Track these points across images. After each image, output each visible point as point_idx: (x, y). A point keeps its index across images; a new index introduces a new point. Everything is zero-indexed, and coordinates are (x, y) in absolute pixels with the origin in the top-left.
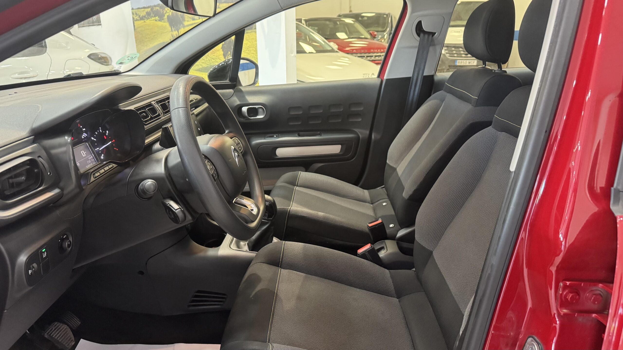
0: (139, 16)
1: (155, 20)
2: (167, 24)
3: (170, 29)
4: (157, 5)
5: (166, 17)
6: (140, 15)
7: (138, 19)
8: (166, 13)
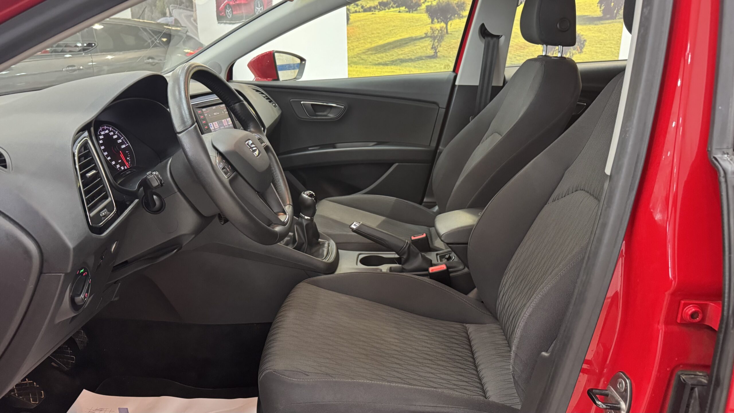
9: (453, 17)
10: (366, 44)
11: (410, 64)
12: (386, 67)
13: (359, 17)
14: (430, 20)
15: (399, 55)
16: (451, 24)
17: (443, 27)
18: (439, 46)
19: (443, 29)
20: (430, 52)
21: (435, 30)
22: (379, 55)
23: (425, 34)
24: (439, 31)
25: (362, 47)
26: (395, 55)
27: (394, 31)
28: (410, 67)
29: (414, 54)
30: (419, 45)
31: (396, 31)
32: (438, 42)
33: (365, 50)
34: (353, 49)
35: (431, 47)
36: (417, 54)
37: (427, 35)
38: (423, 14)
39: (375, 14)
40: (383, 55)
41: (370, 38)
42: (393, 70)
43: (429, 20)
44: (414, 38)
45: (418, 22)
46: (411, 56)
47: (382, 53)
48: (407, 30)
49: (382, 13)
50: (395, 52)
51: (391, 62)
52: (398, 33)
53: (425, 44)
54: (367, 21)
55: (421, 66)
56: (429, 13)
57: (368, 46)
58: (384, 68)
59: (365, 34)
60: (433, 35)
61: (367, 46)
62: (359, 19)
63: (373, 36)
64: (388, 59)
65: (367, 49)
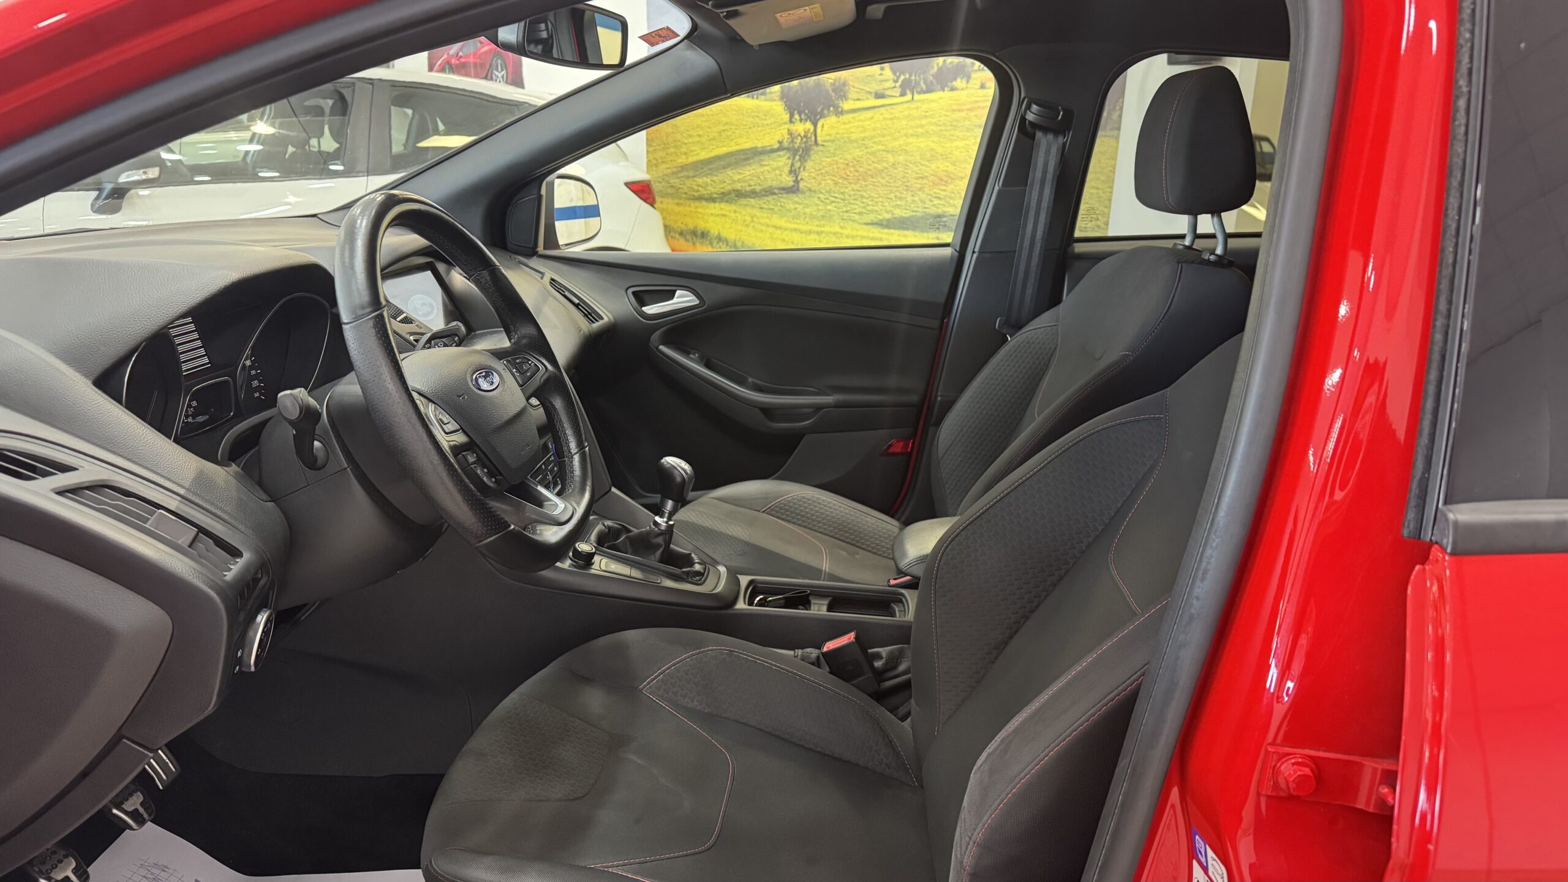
9: (826, 112)
10: (677, 155)
11: (752, 201)
12: (712, 205)
14: (788, 116)
15: (734, 181)
16: (823, 126)
17: (809, 130)
18: (802, 169)
19: (809, 135)
20: (787, 179)
21: (796, 135)
22: (700, 181)
23: (780, 142)
24: (802, 140)
25: (671, 161)
26: (727, 182)
27: (726, 133)
28: (753, 207)
29: (760, 181)
30: (768, 165)
31: (728, 134)
32: (800, 160)
33: (676, 167)
34: (656, 165)
35: (789, 169)
36: (766, 182)
37: (782, 144)
38: (774, 103)
40: (708, 180)
41: (684, 143)
42: (723, 212)
43: (786, 114)
44: (760, 149)
45: (767, 117)
46: (755, 185)
47: (706, 176)
48: (747, 132)
50: (728, 175)
51: (721, 196)
52: (733, 137)
53: (779, 163)
55: (772, 207)
56: (785, 100)
57: (682, 160)
58: (708, 207)
59: (678, 136)
60: (791, 145)
61: (680, 161)
63: (690, 140)
64: (715, 188)
65: (682, 167)
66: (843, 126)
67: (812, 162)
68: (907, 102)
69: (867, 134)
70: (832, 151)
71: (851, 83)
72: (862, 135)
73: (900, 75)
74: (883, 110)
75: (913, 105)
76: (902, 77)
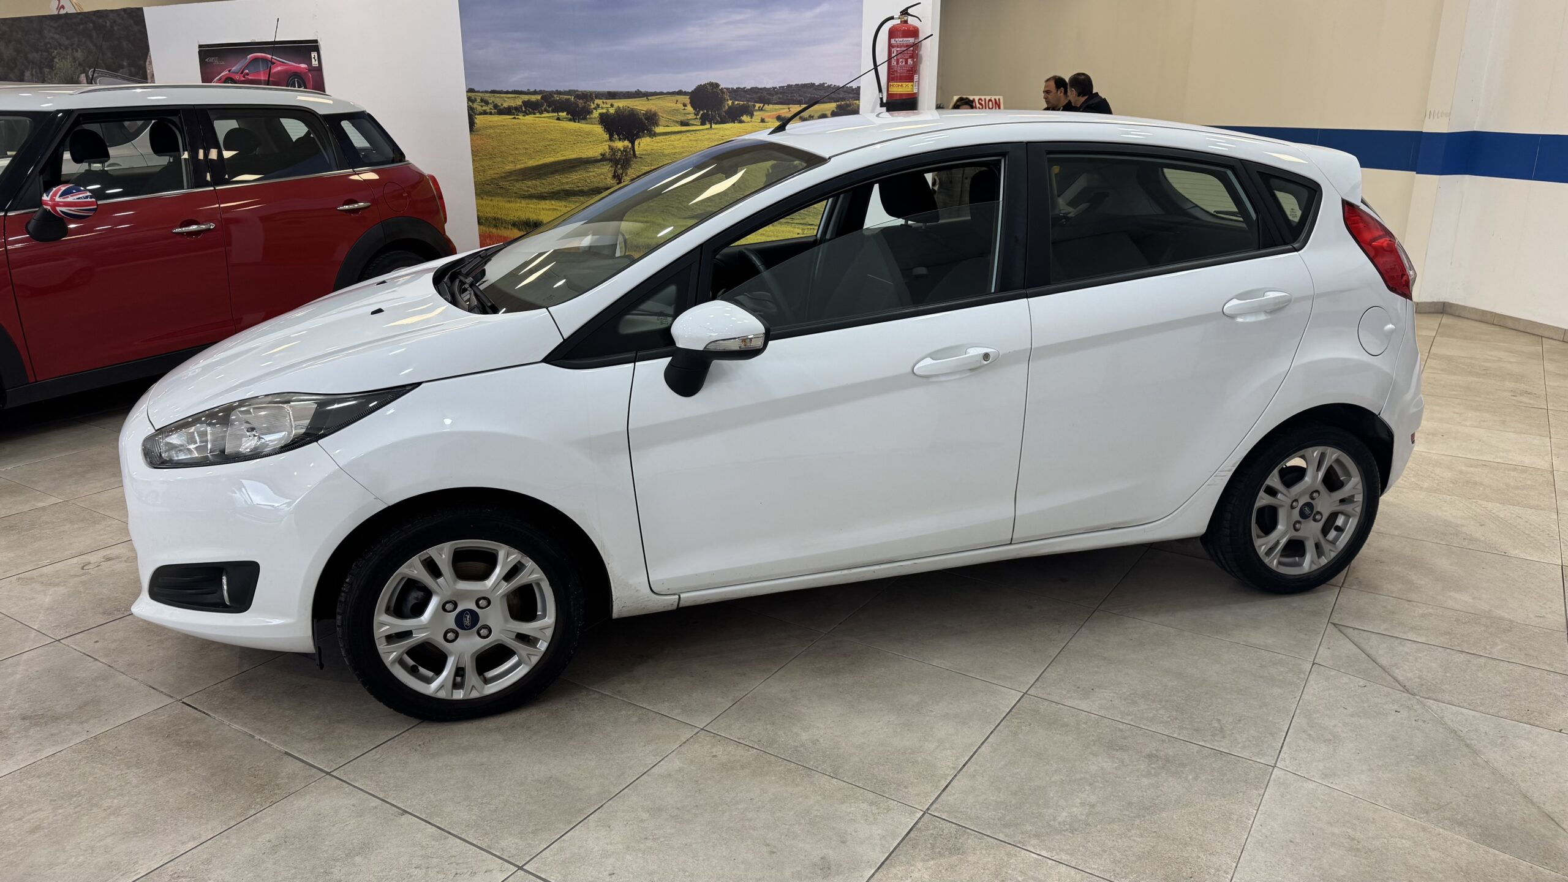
0: (496, 106)
1: (556, 118)
2: (599, 129)
3: (607, 136)
4: (565, 91)
5: (596, 114)
6: (500, 104)
7: (488, 111)
8: (595, 109)
9: (640, 134)
10: (505, 164)
11: (582, 198)
12: (543, 201)
13: (490, 121)
14: (608, 135)
15: (563, 184)
16: (639, 144)
17: (628, 146)
18: (624, 175)
19: (628, 150)
20: (612, 182)
21: (616, 150)
22: (530, 183)
23: (603, 155)
24: (622, 153)
25: (499, 168)
26: (556, 184)
27: (551, 147)
29: (586, 183)
30: (594, 172)
31: (554, 148)
32: (622, 168)
33: (504, 173)
34: (484, 171)
35: (613, 174)
36: (592, 184)
37: (605, 157)
38: (596, 126)
39: (518, 118)
40: (538, 183)
41: (511, 155)
42: (555, 207)
43: (606, 134)
44: (586, 160)
45: (588, 136)
46: (582, 186)
47: (535, 179)
48: (572, 147)
49: (529, 118)
50: (557, 179)
51: (550, 194)
52: (559, 150)
53: (603, 170)
54: (506, 128)
56: (604, 124)
57: (510, 167)
58: (539, 204)
59: (504, 149)
60: (613, 157)
61: (508, 168)
62: (491, 124)
63: (517, 152)
64: (545, 189)
65: (508, 172)
66: (656, 144)
67: (633, 171)
68: (707, 129)
69: (677, 151)
70: (649, 162)
71: (660, 114)
72: (673, 151)
73: (699, 111)
74: (688, 134)
75: (712, 132)
76: (701, 112)
